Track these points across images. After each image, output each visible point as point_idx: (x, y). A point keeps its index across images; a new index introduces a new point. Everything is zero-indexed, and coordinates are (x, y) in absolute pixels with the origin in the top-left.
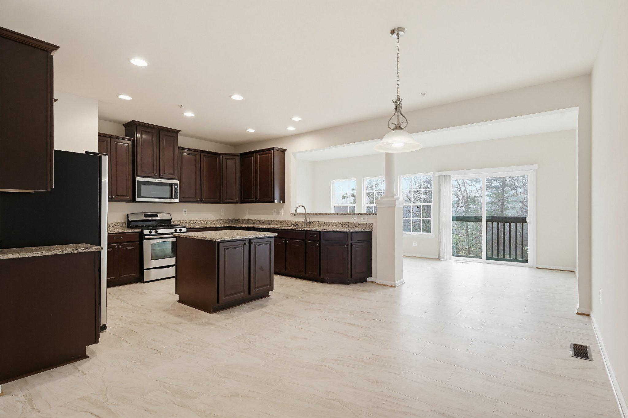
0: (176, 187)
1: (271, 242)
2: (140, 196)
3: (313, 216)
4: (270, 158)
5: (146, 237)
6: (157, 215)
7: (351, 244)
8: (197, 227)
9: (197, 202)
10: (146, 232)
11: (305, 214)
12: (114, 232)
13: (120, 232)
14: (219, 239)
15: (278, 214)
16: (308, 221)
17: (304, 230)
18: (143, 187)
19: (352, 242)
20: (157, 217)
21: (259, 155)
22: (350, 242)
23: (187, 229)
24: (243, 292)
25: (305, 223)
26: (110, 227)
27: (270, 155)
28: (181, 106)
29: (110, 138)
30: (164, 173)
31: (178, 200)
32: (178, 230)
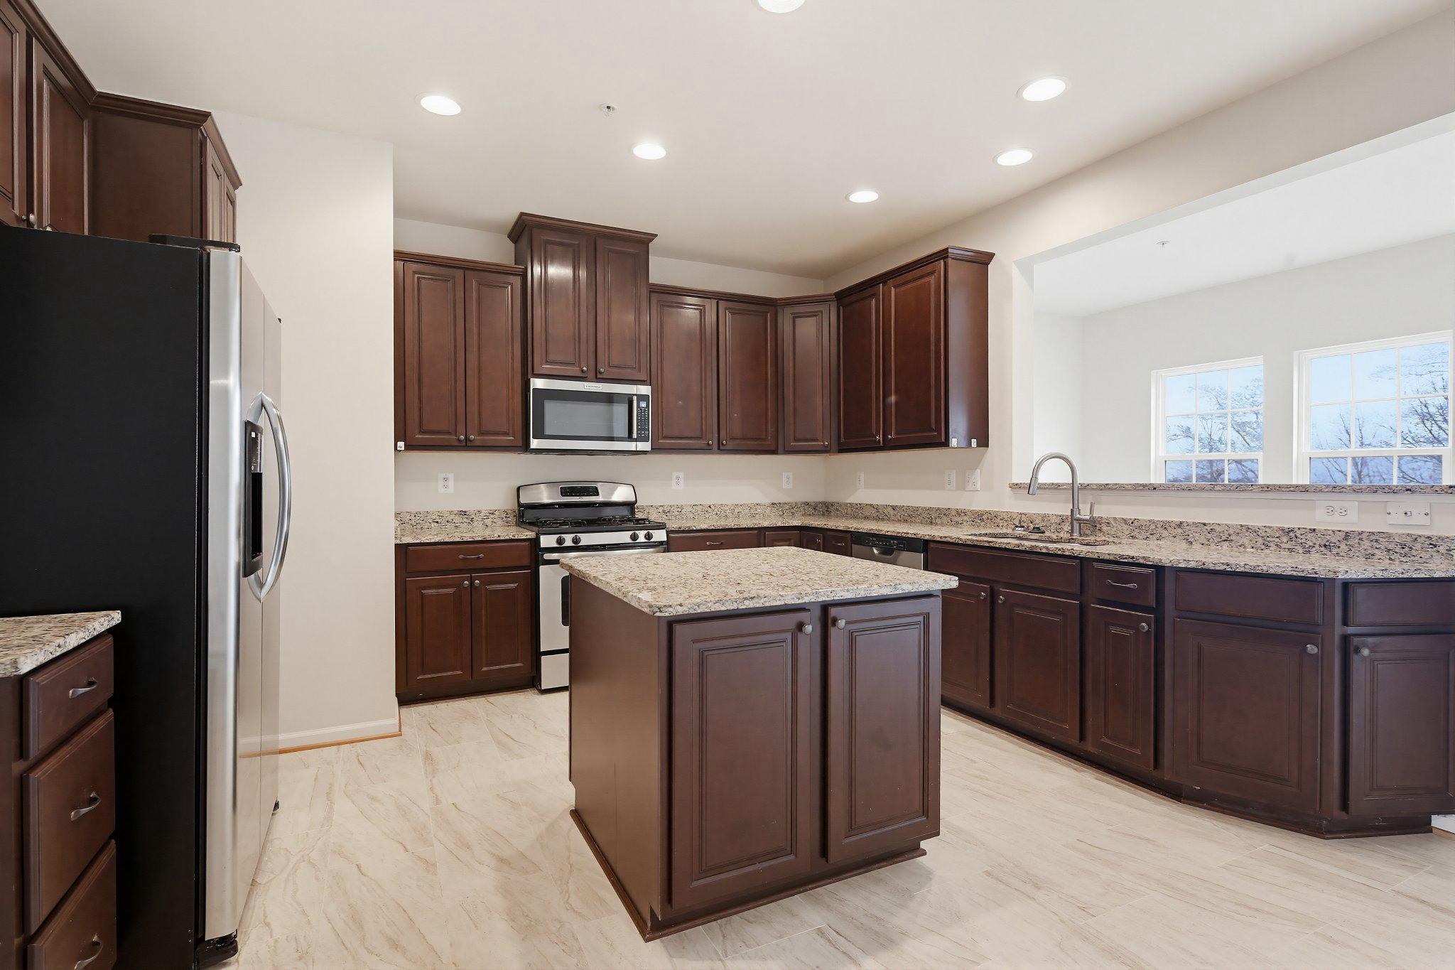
0: (643, 405)
1: (927, 617)
2: (540, 435)
3: (1106, 496)
4: (933, 289)
5: (547, 556)
6: (596, 488)
7: (1346, 639)
8: (698, 528)
9: (707, 450)
10: (547, 541)
11: (1074, 490)
12: (458, 540)
13: (476, 539)
14: (670, 609)
15: (962, 486)
16: (1085, 514)
17: (1076, 558)
18: (550, 407)
19: (1350, 630)
20: (596, 493)
21: (895, 287)
22: (1339, 629)
23: (668, 533)
24: (793, 849)
25: (1072, 524)
26: (476, 523)
27: (932, 279)
28: (608, 107)
29: (464, 269)
30: (608, 363)
31: (648, 446)
32: (641, 536)
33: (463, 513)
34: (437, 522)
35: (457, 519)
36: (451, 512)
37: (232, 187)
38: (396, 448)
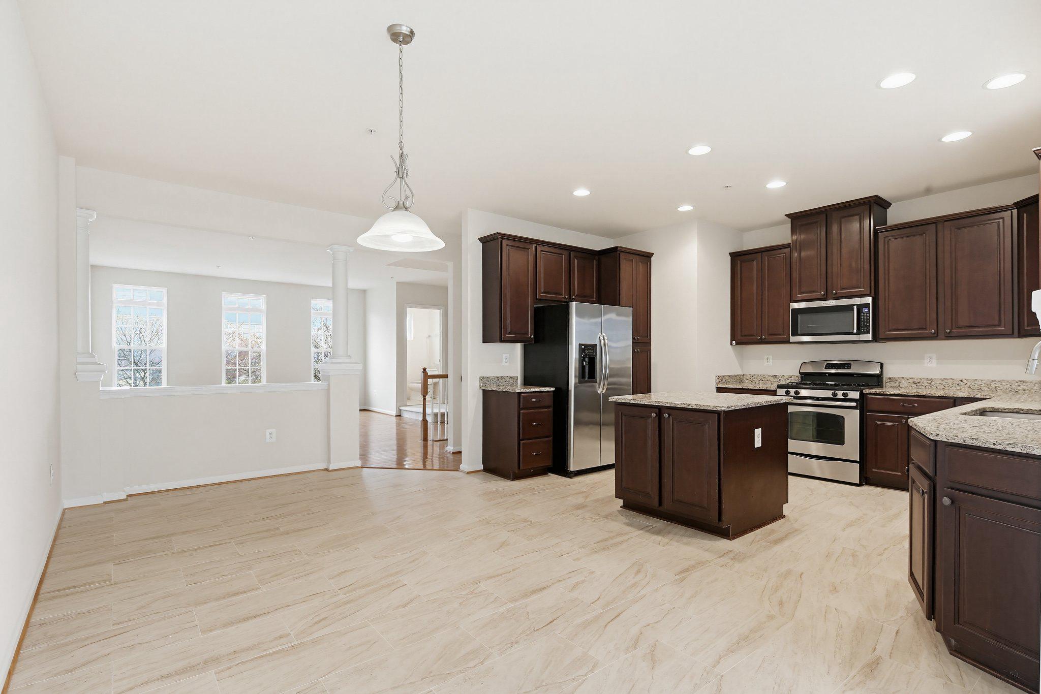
0: (865, 310)
2: (795, 333)
6: (850, 365)
8: (891, 393)
18: (803, 319)
20: (851, 368)
29: (762, 252)
30: (841, 286)
31: (869, 337)
32: (840, 394)
33: (774, 377)
34: (762, 380)
35: (772, 379)
36: (769, 376)
37: (647, 257)
38: (731, 344)
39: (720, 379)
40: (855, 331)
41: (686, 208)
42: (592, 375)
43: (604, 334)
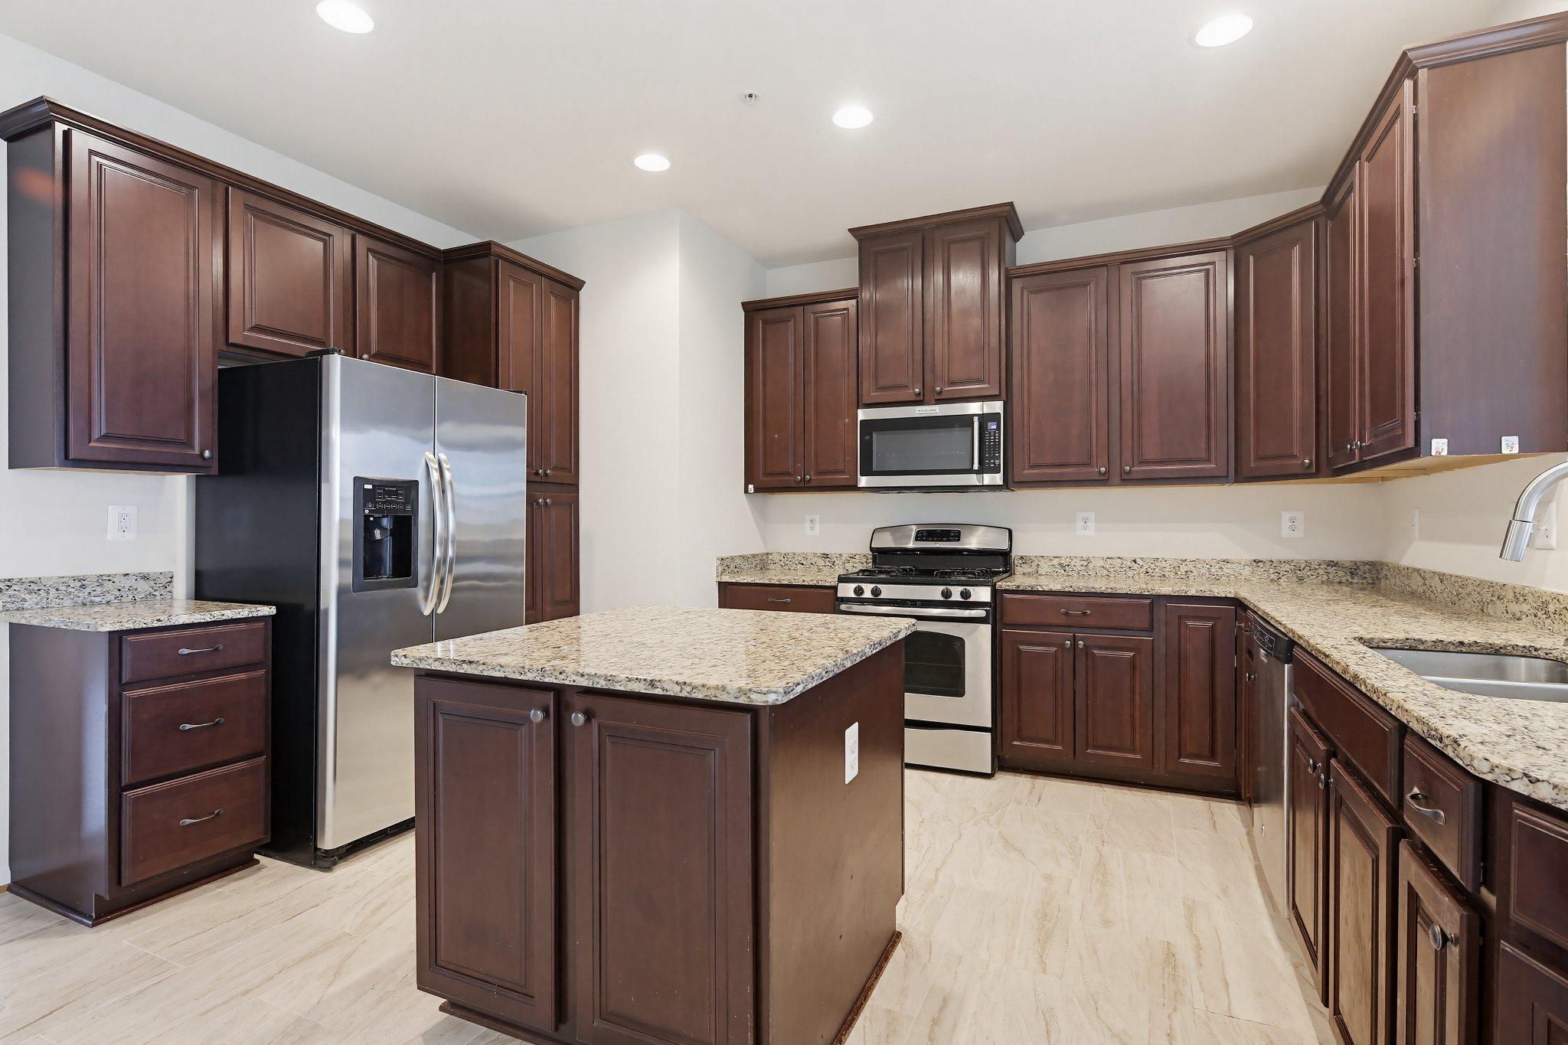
0: (992, 426)
6: (959, 533)
8: (1046, 589)
20: (957, 538)
28: (751, 96)
29: (804, 305)
30: (948, 380)
31: (998, 479)
32: (956, 594)
33: (826, 556)
34: (802, 564)
35: (821, 562)
36: (820, 556)
37: (569, 288)
38: (746, 491)
39: (725, 563)
40: (976, 466)
41: (652, 162)
42: (404, 566)
43: (443, 457)
